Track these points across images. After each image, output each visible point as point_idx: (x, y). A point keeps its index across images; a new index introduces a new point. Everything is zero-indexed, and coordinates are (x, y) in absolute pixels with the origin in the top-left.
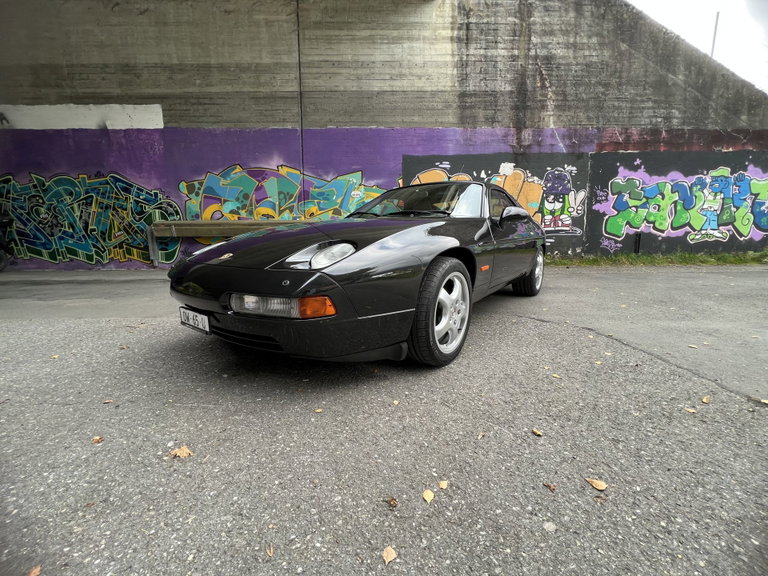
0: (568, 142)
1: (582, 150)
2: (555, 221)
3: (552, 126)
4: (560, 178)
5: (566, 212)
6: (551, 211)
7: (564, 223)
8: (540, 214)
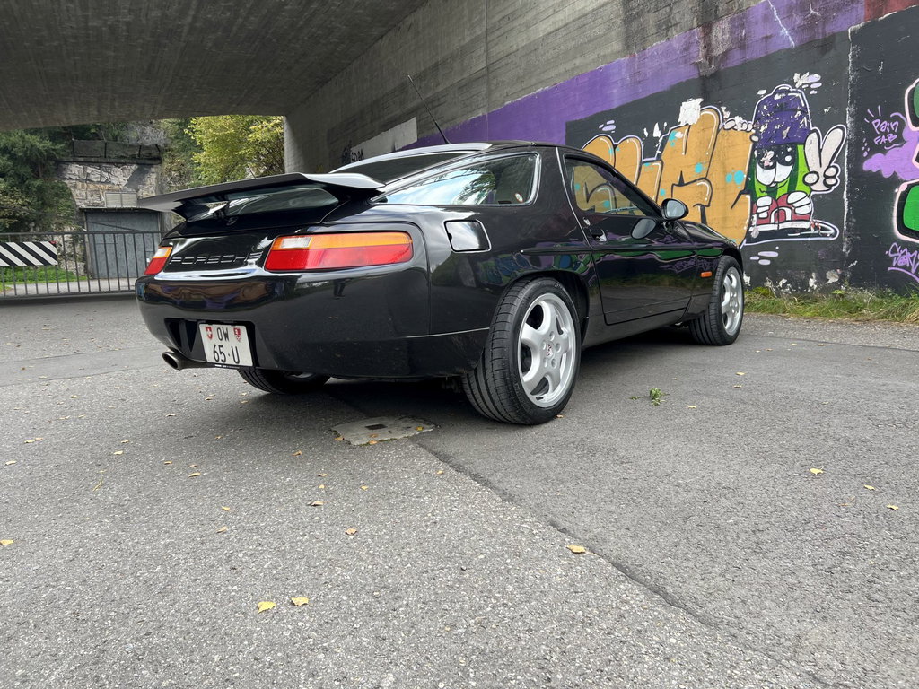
2: (778, 206)
5: (800, 185)
6: (768, 186)
7: (798, 211)
8: (748, 197)
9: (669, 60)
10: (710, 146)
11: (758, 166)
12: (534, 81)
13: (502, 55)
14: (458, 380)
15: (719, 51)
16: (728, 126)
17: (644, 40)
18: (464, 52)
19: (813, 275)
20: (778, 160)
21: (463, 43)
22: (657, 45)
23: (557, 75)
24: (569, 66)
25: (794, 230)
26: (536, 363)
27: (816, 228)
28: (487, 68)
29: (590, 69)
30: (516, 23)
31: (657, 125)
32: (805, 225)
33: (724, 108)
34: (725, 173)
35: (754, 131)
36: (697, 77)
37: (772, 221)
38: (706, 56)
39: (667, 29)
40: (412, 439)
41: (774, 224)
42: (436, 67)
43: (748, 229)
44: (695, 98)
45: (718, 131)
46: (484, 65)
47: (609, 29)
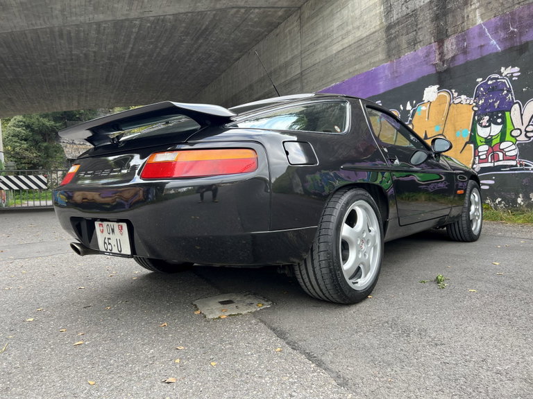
0: (502, 34)
1: (524, 39)
2: (493, 152)
3: (479, 21)
4: (495, 89)
5: (508, 137)
6: (486, 138)
7: (507, 154)
8: (472, 145)
9: (416, 63)
10: (445, 114)
11: (478, 126)
12: (330, 79)
13: (310, 65)
14: (291, 267)
15: (449, 56)
16: (456, 101)
17: (399, 52)
18: (287, 65)
19: (521, 195)
20: (492, 121)
21: (286, 60)
22: (408, 54)
23: (345, 75)
24: (351, 70)
25: (505, 166)
26: (352, 254)
27: (521, 165)
28: (301, 73)
29: (365, 71)
30: (318, 47)
31: (409, 103)
32: (514, 163)
33: (453, 91)
34: (455, 130)
35: (474, 104)
36: (435, 72)
37: (490, 161)
38: (440, 59)
39: (415, 45)
40: (254, 314)
41: (491, 162)
42: (270, 75)
43: (473, 166)
44: (434, 85)
45: (450, 105)
46: (299, 71)
47: (377, 46)
